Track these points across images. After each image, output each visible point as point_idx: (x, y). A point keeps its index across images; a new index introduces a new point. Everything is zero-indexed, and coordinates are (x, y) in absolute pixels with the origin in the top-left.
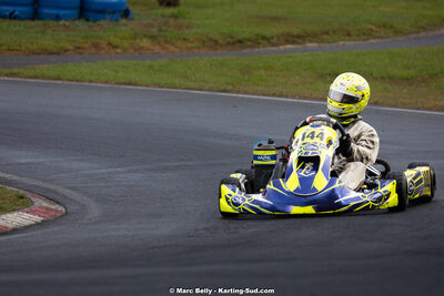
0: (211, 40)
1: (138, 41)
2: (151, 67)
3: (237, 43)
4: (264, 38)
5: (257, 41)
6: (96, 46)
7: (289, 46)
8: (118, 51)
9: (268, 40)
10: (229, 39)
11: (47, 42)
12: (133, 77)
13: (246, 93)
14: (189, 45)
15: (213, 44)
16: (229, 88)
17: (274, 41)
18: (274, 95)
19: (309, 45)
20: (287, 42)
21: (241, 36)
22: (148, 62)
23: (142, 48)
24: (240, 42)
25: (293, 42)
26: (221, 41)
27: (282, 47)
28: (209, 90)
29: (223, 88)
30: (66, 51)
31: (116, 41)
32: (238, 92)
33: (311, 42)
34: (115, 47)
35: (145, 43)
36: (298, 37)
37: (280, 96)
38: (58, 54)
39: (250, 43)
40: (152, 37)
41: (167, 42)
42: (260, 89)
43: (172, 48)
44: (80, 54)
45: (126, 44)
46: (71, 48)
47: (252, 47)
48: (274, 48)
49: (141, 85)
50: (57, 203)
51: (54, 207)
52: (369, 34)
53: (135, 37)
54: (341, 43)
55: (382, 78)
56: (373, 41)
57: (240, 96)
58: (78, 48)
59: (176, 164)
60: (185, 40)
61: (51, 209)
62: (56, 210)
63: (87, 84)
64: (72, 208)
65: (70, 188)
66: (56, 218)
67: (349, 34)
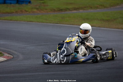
2: (37, 17)
3: (61, 10)
4: (68, 9)
5: (66, 10)
6: (21, 11)
7: (75, 11)
8: (28, 12)
9: (69, 9)
10: (58, 9)
11: (8, 10)
12: (32, 20)
14: (47, 11)
15: (54, 10)
16: (58, 23)
17: (71, 10)
18: (71, 25)
19: (81, 11)
20: (74, 10)
21: (62, 8)
23: (34, 12)
26: (56, 10)
27: (73, 11)
28: (53, 23)
30: (13, 12)
31: (27, 10)
32: (61, 24)
34: (27, 11)
35: (35, 10)
37: (73, 25)
38: (11, 13)
39: (64, 10)
40: (37, 9)
41: (41, 10)
42: (67, 23)
43: (43, 12)
45: (30, 11)
46: (14, 11)
48: (71, 12)
49: (34, 22)
50: (11, 55)
51: (10, 56)
52: (97, 8)
53: (32, 9)
54: (89, 10)
55: (101, 20)
56: (98, 10)
57: (61, 25)
58: (16, 12)
59: (44, 44)
60: (46, 9)
61: (9, 57)
62: (10, 57)
63: (19, 22)
64: (15, 56)
65: (14, 51)
66: (11, 59)
67: (91, 8)
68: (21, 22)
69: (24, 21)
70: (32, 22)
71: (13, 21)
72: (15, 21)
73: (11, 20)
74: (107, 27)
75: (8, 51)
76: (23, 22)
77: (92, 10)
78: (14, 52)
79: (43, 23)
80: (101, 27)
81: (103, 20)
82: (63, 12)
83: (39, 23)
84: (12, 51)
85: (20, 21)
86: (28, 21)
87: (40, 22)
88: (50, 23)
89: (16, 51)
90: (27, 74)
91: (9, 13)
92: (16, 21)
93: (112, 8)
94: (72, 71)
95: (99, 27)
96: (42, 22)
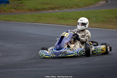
0: (30, 9)
1: (11, 10)
2: (15, 16)
3: (37, 10)
4: (44, 8)
5: (42, 9)
7: (51, 11)
8: (6, 12)
9: (45, 9)
10: (35, 9)
12: (10, 19)
13: (40, 23)
14: (25, 10)
15: (31, 10)
16: (35, 22)
17: (47, 9)
18: (47, 24)
19: (56, 10)
20: (51, 9)
21: (38, 8)
22: (14, 15)
24: (38, 10)
25: (52, 10)
26: (33, 9)
27: (49, 11)
28: (30, 22)
29: (34, 22)
31: (5, 10)
32: (38, 23)
33: (57, 9)
35: (13, 10)
36: (53, 8)
37: (49, 24)
40: (15, 9)
41: (19, 10)
42: (43, 22)
43: (20, 11)
45: (8, 10)
47: (41, 11)
48: (47, 11)
49: (12, 21)
52: (72, 7)
53: (10, 8)
54: (65, 10)
56: (73, 9)
57: (38, 24)
59: (21, 42)
60: (23, 9)
67: (67, 7)
69: (3, 20)
70: (11, 21)
77: (67, 10)
79: (21, 22)
82: (40, 12)
83: (16, 22)
88: (28, 22)
93: (86, 7)
94: (48, 67)
95: (74, 26)
96: (19, 22)
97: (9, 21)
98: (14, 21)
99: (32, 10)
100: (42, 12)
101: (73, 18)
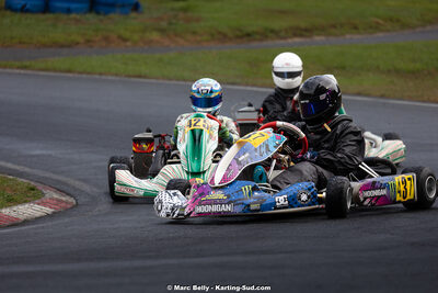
0: (220, 33)
1: (147, 34)
2: (160, 60)
3: (246, 36)
4: (272, 31)
5: (265, 34)
6: (106, 39)
7: (297, 40)
8: (128, 44)
9: (276, 34)
10: (238, 33)
11: (59, 35)
12: (143, 70)
14: (199, 38)
15: (221, 37)
16: (238, 80)
17: (283, 34)
19: (317, 38)
20: (295, 35)
21: (250, 30)
22: (158, 55)
23: (151, 41)
24: (248, 35)
25: (301, 36)
26: (230, 34)
27: (290, 41)
29: (232, 80)
30: (78, 43)
31: (127, 34)
32: (247, 85)
33: (318, 35)
34: (125, 40)
35: (155, 36)
36: (306, 30)
38: (69, 46)
39: (258, 37)
40: (162, 31)
41: (176, 35)
43: (182, 42)
44: (91, 47)
45: (136, 37)
46: (80, 39)
47: (261, 40)
48: (282, 42)
49: (151, 78)
50: (68, 194)
51: (64, 199)
52: (376, 28)
53: (144, 30)
54: (348, 36)
55: (389, 71)
56: (381, 35)
57: (249, 88)
58: (88, 41)
60: (194, 33)
61: (62, 201)
62: (67, 202)
63: (97, 77)
64: (82, 200)
65: (79, 180)
66: (67, 209)
67: (356, 28)
68: (103, 77)
69: (116, 75)
70: (145, 77)
71: (76, 75)
72: (84, 76)
73: (69, 71)
74: (410, 99)
75: (58, 182)
76: (110, 78)
77: (356, 37)
78: (77, 184)
80: (389, 97)
81: (397, 72)
82: (255, 44)
83: (168, 82)
84: (71, 181)
85: (101, 74)
86: (129, 76)
87: (170, 80)
89: (85, 181)
90: (127, 264)
91: (62, 46)
92: (89, 73)
94: (286, 252)
95: (382, 96)
96: (178, 80)
97: (140, 76)
98: (157, 78)
99: (225, 36)
100: (265, 43)
101: (378, 67)
